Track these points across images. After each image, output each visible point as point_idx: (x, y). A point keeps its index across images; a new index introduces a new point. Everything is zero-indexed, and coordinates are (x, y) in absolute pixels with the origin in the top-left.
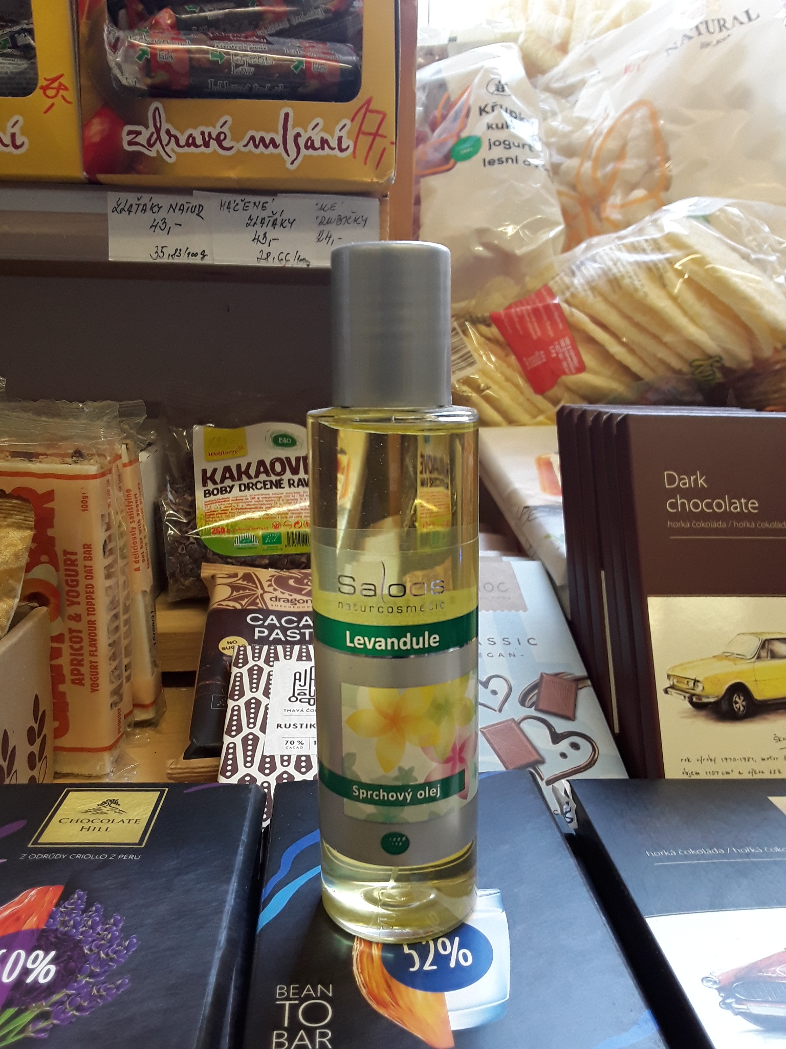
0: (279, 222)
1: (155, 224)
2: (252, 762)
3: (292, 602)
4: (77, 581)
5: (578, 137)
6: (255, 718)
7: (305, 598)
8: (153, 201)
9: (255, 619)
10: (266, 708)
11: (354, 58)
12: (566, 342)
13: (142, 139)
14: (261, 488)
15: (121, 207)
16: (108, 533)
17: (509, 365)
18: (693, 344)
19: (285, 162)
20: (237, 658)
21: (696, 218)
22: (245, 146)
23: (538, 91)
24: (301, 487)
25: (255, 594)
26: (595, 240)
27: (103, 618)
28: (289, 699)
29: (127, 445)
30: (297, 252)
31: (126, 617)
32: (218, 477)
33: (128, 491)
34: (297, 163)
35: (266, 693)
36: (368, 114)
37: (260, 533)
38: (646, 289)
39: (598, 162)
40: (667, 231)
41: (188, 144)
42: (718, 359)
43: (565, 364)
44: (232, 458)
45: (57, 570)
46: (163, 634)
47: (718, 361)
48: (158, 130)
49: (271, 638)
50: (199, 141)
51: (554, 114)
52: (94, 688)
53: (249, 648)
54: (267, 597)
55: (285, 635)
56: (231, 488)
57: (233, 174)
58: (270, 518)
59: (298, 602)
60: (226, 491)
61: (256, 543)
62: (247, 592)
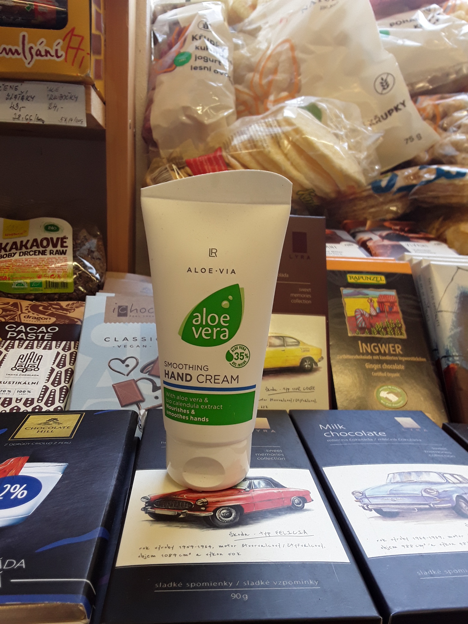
0: (25, 97)
3: (38, 319)
5: (254, 60)
7: (46, 317)
9: (10, 327)
14: (33, 254)
19: (23, 62)
21: (302, 108)
22: (1, 53)
23: (234, 32)
24: (57, 255)
25: (15, 314)
30: (37, 115)
32: (8, 248)
34: (32, 63)
36: (73, 37)
37: (28, 281)
38: (270, 149)
39: (262, 75)
40: (286, 116)
42: (312, 190)
44: (19, 237)
47: (312, 192)
49: (17, 338)
51: (243, 46)
54: (22, 316)
55: (26, 336)
56: (15, 254)
58: (36, 272)
59: (42, 319)
60: (11, 256)
61: (26, 286)
62: (12, 312)
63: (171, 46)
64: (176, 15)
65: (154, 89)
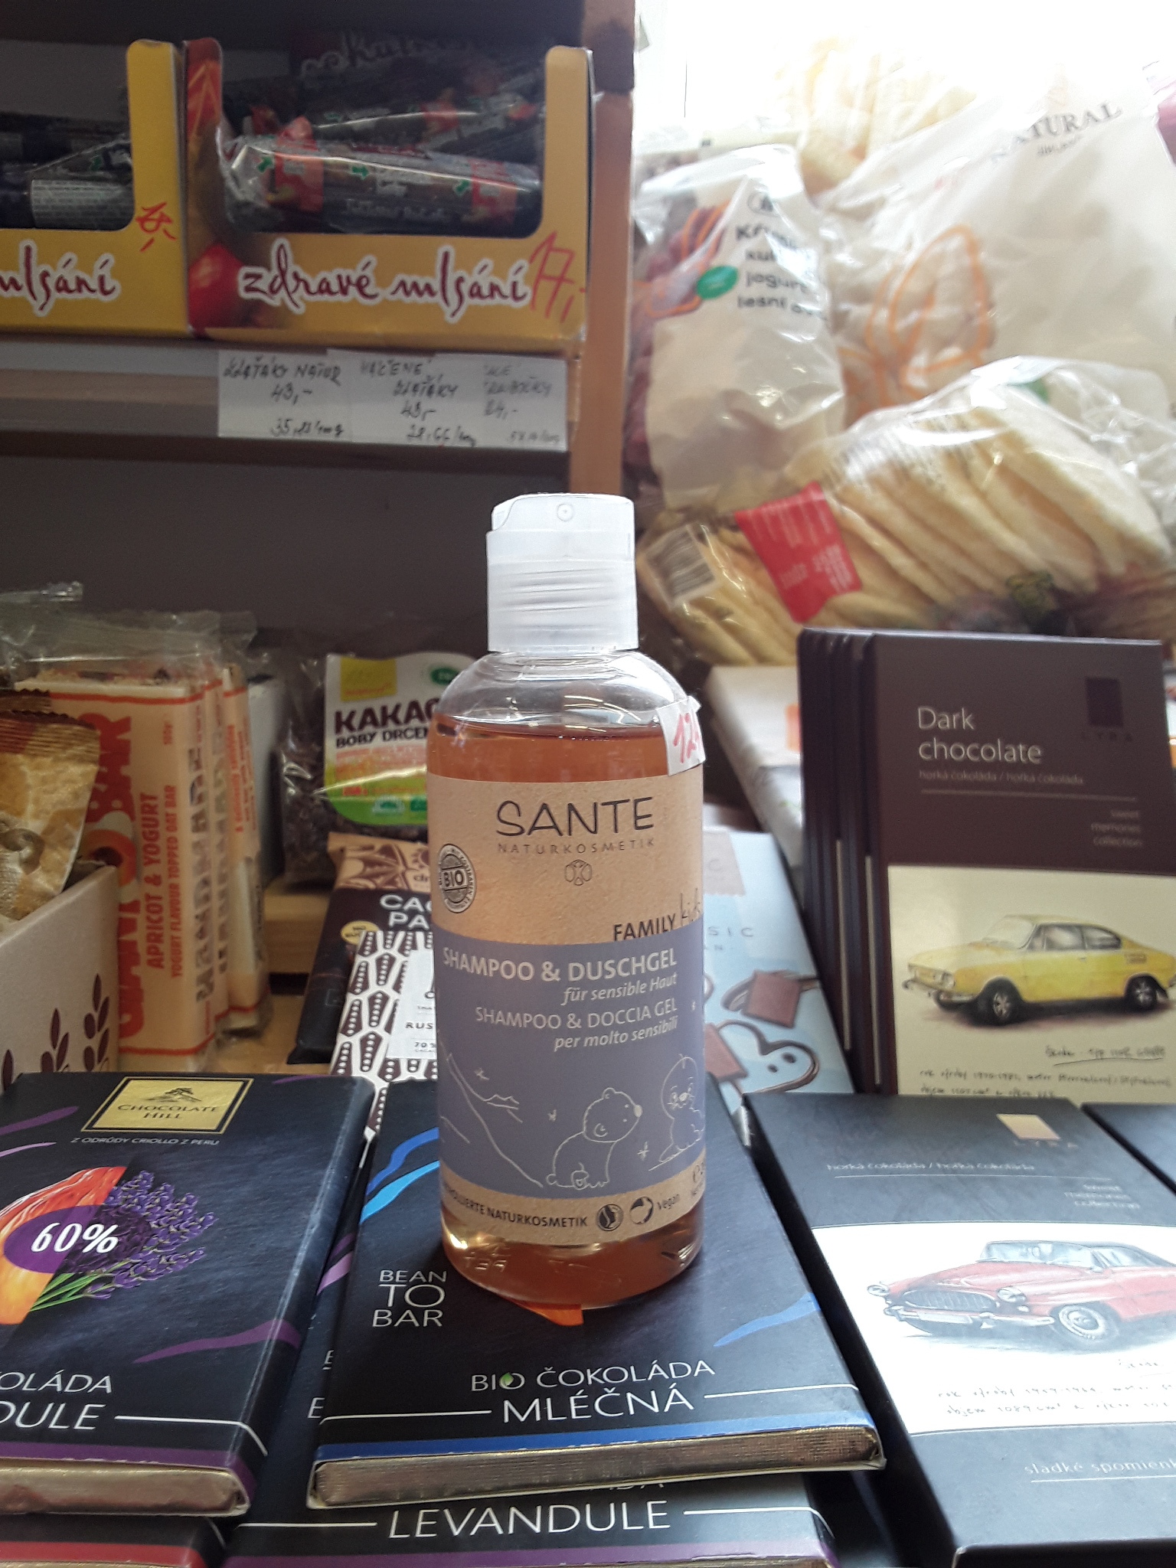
0: (436, 389)
1: (279, 390)
2: (370, 1066)
4: (157, 833)
5: (871, 276)
6: (380, 1016)
8: (276, 362)
9: (390, 902)
10: (395, 1005)
11: (537, 183)
12: (834, 552)
13: (263, 285)
14: (412, 736)
15: (236, 369)
16: (198, 773)
17: (759, 583)
18: (1007, 556)
19: (442, 313)
20: (364, 945)
21: (1019, 386)
22: (394, 293)
23: (818, 213)
25: (390, 872)
26: (879, 415)
27: (188, 882)
28: (427, 997)
29: (231, 669)
30: (459, 427)
31: (222, 887)
32: (356, 722)
33: (231, 728)
34: (459, 315)
35: (397, 987)
36: (552, 254)
37: (408, 797)
38: (943, 481)
39: (898, 309)
40: (976, 402)
41: (321, 291)
42: (1045, 577)
43: (833, 581)
44: (376, 698)
45: (132, 818)
46: (273, 924)
47: (1045, 580)
48: (283, 273)
49: (411, 925)
50: (335, 287)
51: (840, 245)
52: (176, 972)
53: (380, 934)
54: (410, 875)
55: (429, 922)
56: (373, 736)
57: (378, 328)
58: (422, 777)
60: (365, 739)
61: (401, 809)
62: (385, 869)
63: (678, 254)
64: (687, 180)
65: (648, 352)
